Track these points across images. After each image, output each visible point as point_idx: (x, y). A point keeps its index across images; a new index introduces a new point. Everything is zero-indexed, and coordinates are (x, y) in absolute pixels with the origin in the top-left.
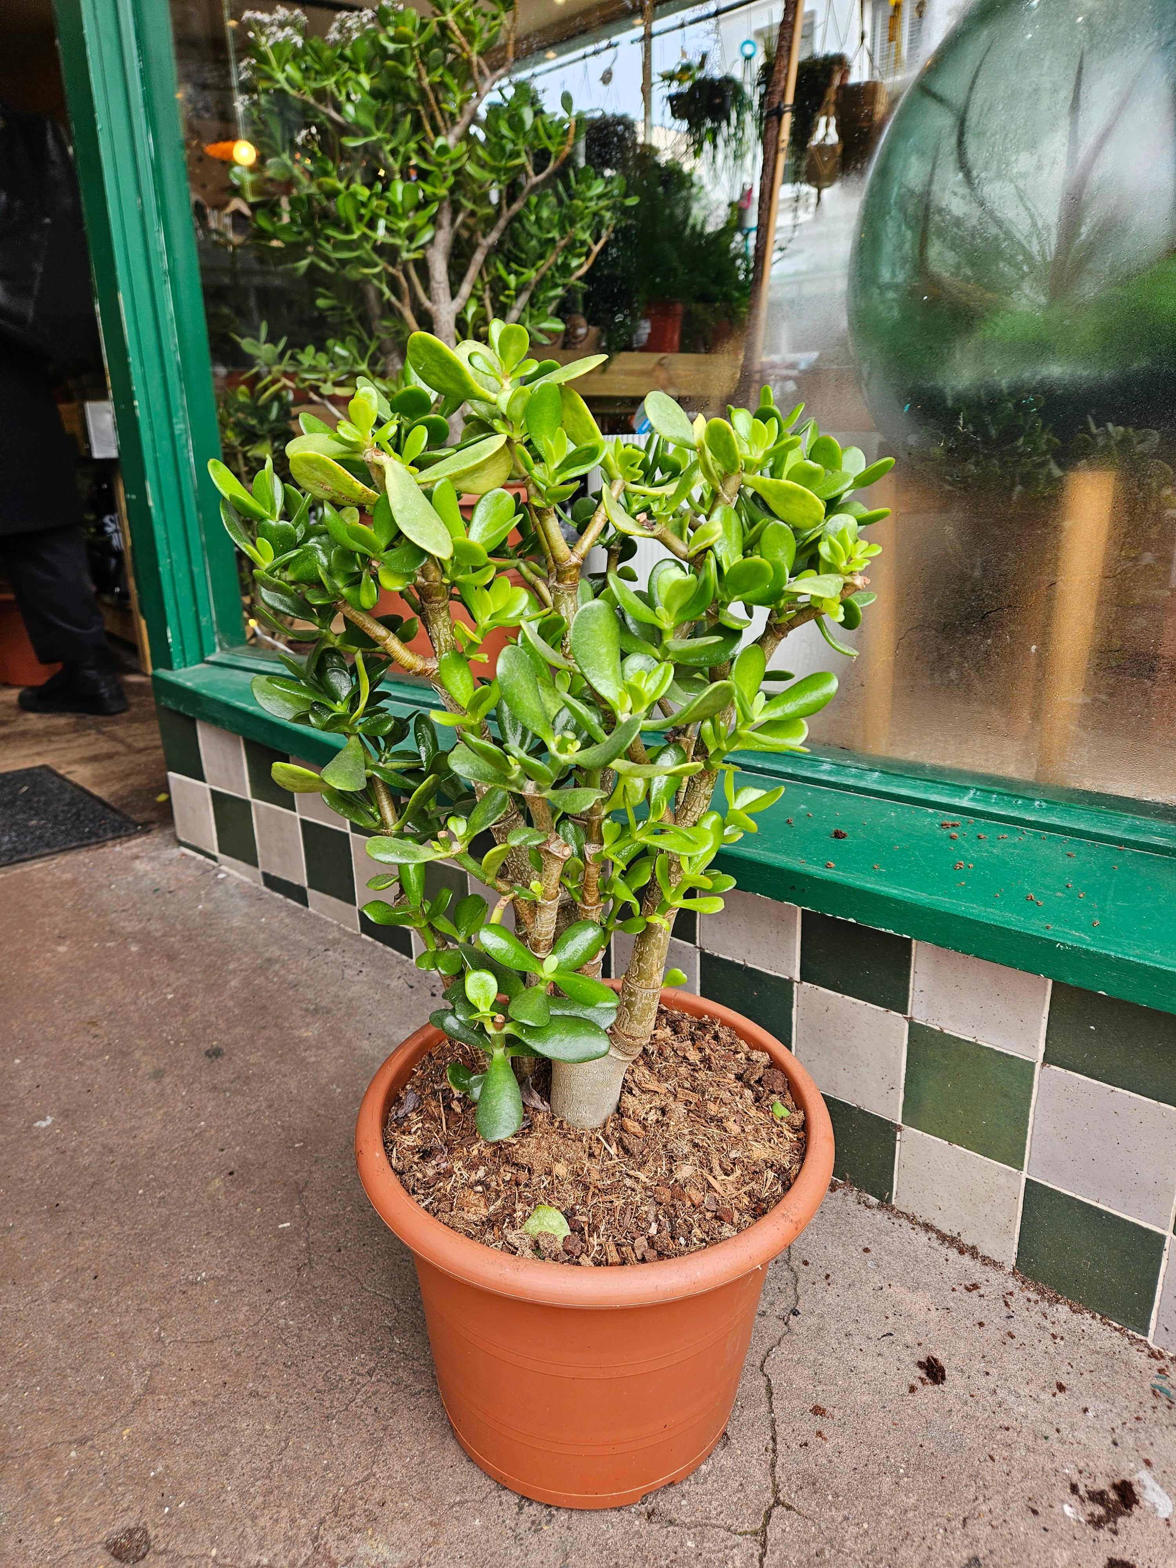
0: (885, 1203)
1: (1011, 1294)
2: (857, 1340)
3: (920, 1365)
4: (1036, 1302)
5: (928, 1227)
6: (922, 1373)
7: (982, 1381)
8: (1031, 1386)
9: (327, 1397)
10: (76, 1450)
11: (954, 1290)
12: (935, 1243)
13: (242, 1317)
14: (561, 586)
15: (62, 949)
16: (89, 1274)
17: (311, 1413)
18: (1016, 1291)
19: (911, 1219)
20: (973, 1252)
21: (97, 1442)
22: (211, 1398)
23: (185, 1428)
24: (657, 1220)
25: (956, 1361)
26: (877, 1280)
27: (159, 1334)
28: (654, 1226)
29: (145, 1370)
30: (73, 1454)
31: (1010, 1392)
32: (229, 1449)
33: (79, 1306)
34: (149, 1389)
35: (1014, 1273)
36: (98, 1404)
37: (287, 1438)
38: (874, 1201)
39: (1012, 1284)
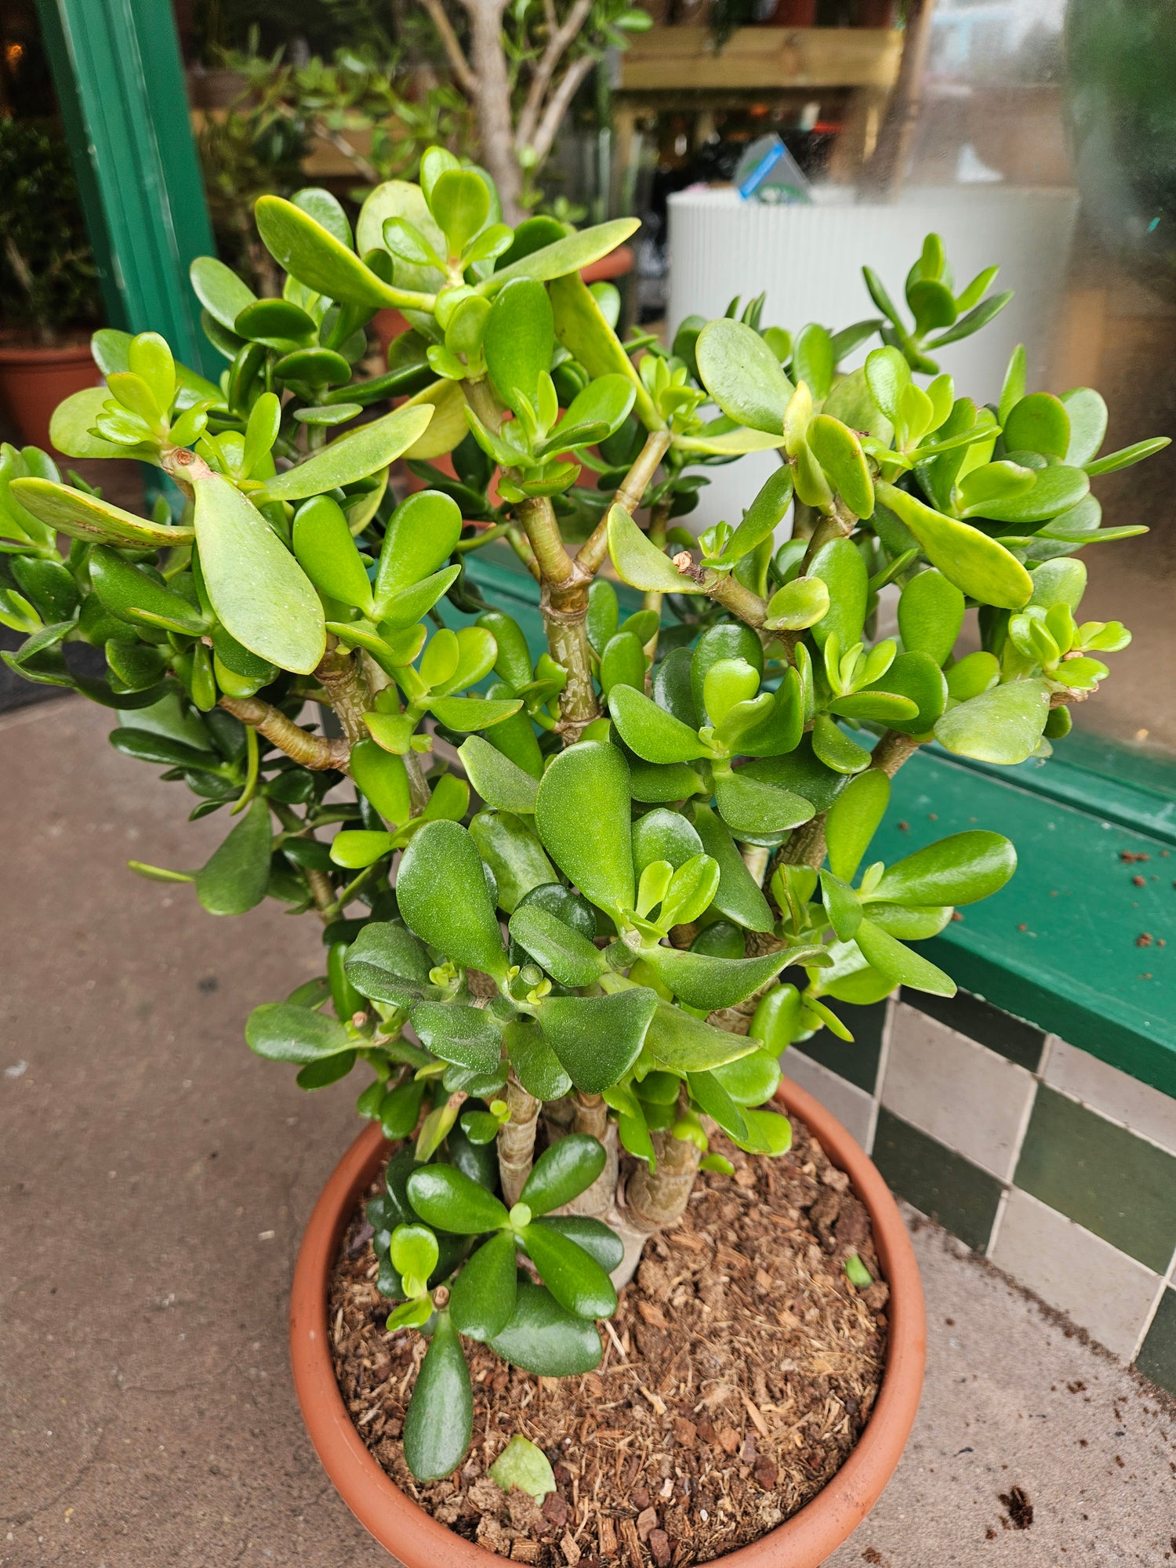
0: (977, 1256)
1: (1124, 1400)
2: (929, 1454)
3: (1003, 1498)
4: (1155, 1414)
5: (1028, 1295)
6: (1003, 1510)
7: (1078, 1528)
8: (1140, 1541)
9: (296, 1484)
10: (13, 1532)
11: (1053, 1389)
12: (1036, 1318)
13: (209, 1361)
14: (557, 614)
15: (55, 831)
16: (47, 1285)
17: (276, 1503)
18: (1131, 1396)
19: (1009, 1281)
20: (1083, 1336)
21: (37, 1522)
22: (166, 1472)
23: (135, 1512)
24: (673, 1476)
25: (1048, 1495)
26: (960, 1369)
27: (116, 1376)
28: (669, 1484)
29: (97, 1425)
30: (10, 1536)
31: (1112, 1548)
32: (181, 1546)
33: (32, 1329)
34: (100, 1455)
35: (1130, 1370)
36: (42, 1470)
37: (247, 1537)
38: (964, 1248)
39: (1127, 1385)
